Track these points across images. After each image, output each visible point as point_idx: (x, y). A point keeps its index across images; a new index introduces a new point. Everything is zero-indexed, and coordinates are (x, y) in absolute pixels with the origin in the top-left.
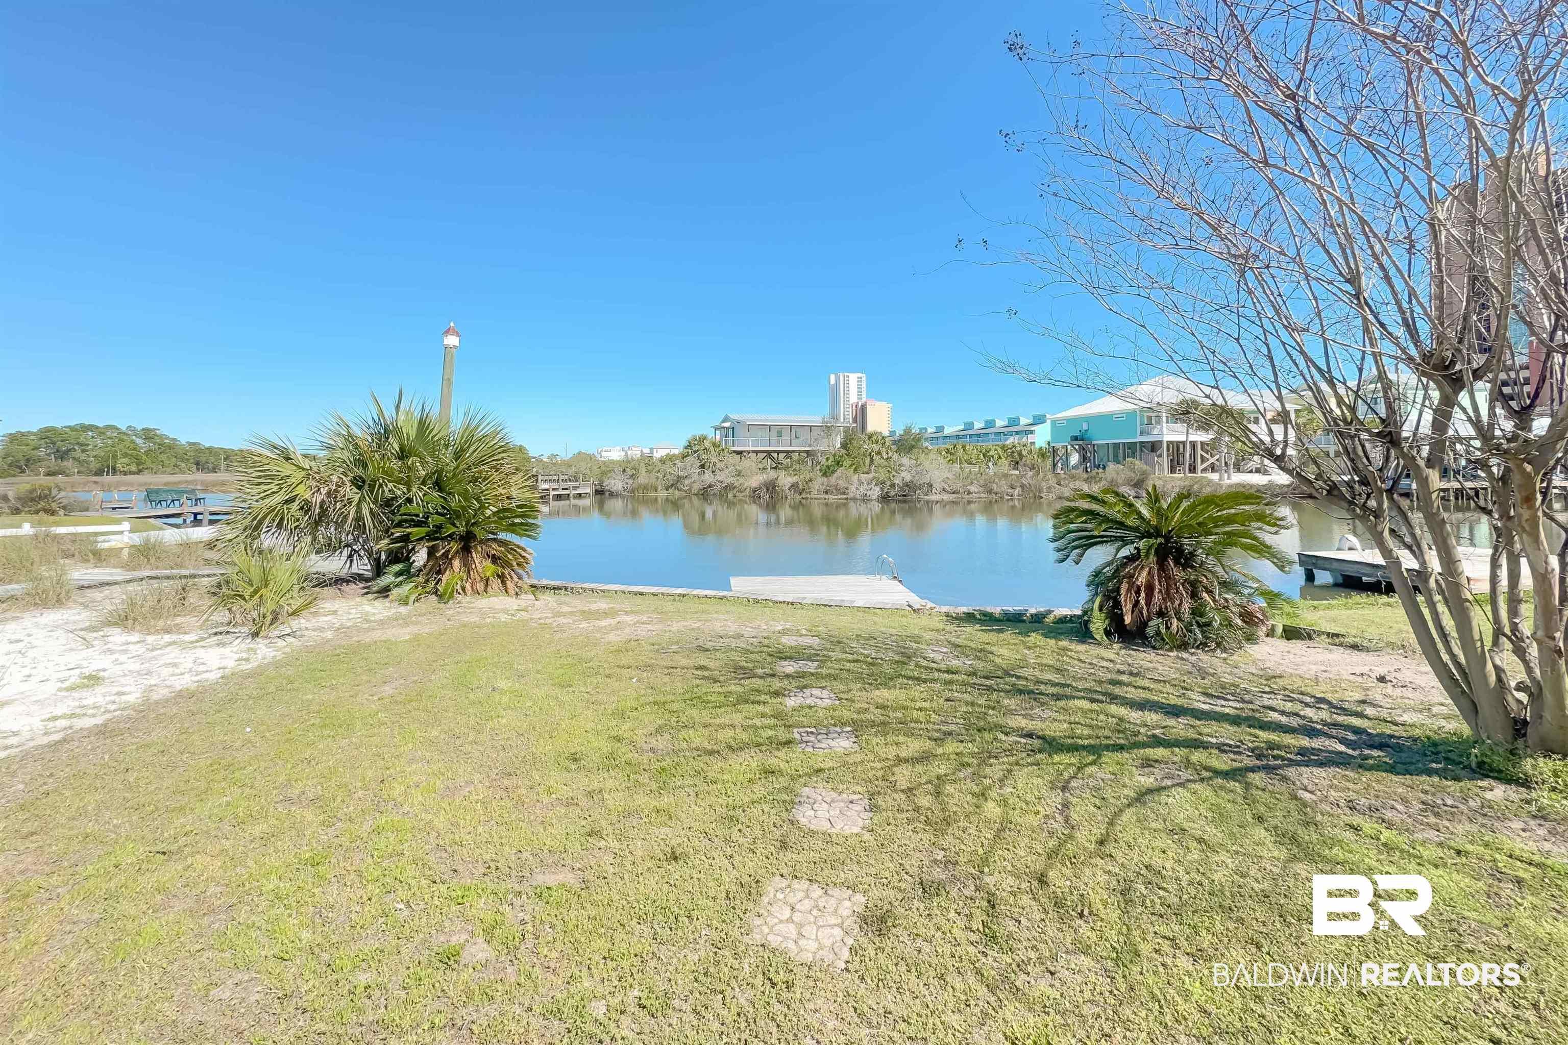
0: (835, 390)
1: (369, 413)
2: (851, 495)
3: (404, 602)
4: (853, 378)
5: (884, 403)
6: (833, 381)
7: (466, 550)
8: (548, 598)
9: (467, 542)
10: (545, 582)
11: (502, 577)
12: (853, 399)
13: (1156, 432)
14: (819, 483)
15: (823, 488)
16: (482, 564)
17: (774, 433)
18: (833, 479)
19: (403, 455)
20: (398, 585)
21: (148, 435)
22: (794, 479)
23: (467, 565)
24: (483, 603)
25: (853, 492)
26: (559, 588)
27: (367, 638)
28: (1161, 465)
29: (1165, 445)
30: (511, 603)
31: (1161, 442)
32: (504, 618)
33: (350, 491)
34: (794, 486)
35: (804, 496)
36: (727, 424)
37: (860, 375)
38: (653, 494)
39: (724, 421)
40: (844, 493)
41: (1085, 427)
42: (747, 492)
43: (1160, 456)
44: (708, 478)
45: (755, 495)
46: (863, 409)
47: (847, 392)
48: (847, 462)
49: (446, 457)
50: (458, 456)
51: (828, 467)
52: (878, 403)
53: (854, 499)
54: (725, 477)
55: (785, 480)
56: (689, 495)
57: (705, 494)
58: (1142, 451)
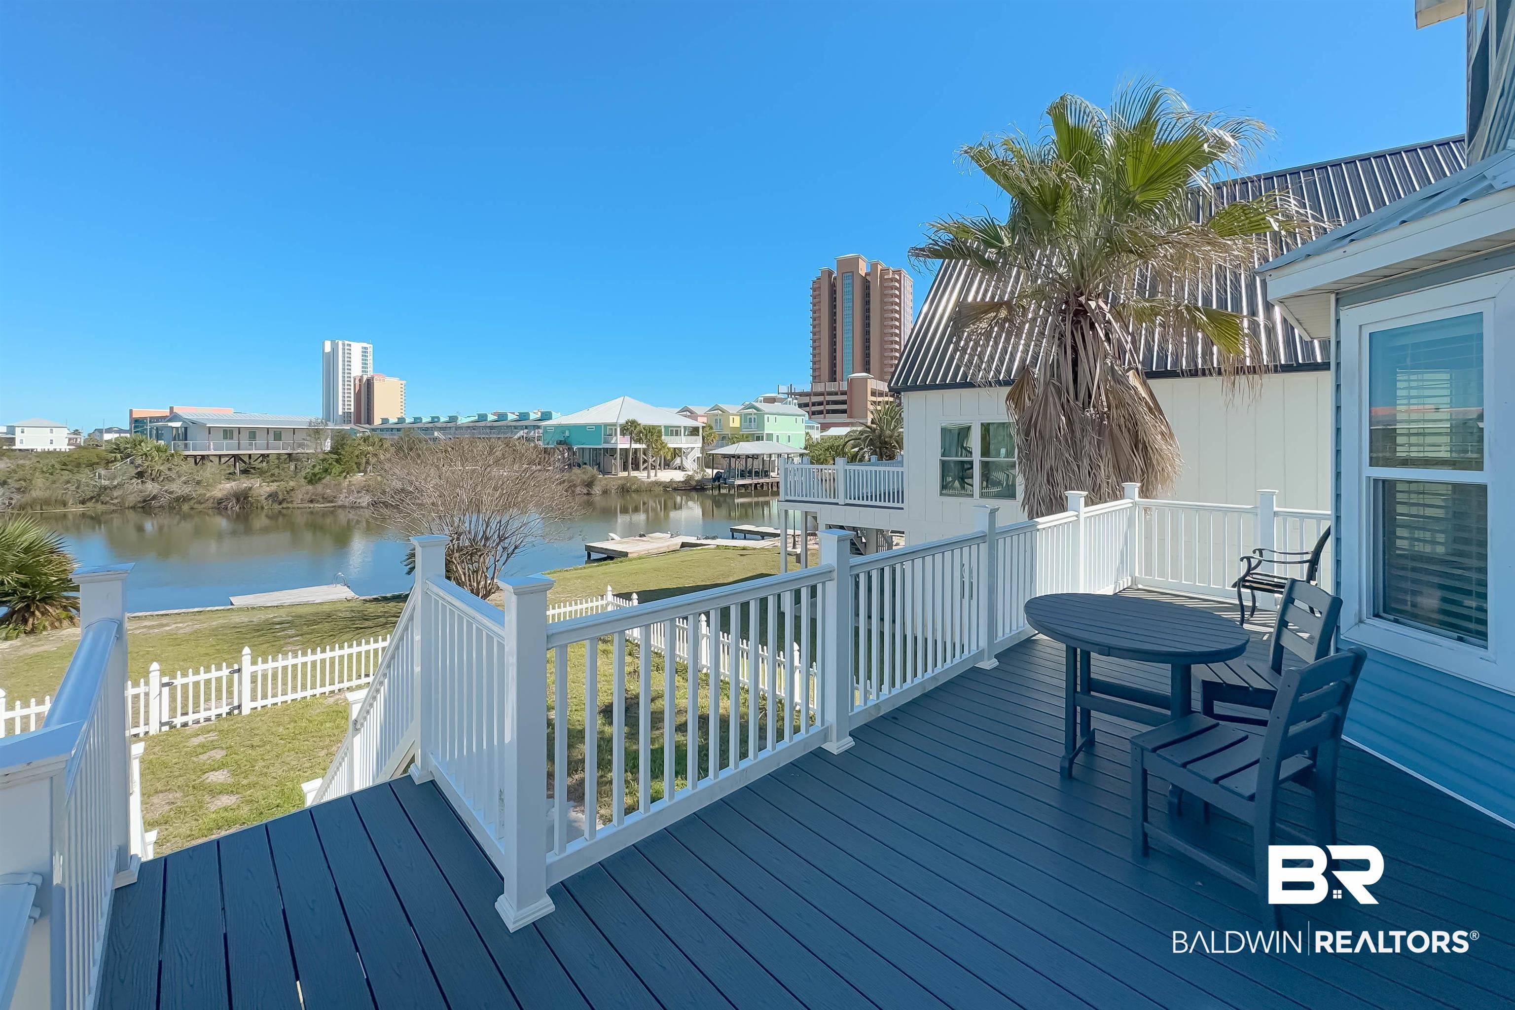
0: (330, 362)
2: (340, 503)
4: (357, 348)
5: (396, 380)
6: (328, 348)
12: (356, 371)
13: (613, 442)
14: (304, 490)
15: (307, 497)
17: (245, 435)
18: (319, 488)
22: (274, 487)
25: (342, 500)
28: (616, 466)
29: (619, 451)
31: (616, 449)
34: (273, 496)
35: (284, 505)
37: (365, 345)
38: (60, 510)
40: (332, 502)
41: (567, 434)
42: (210, 504)
43: (615, 459)
44: (151, 488)
45: (220, 506)
46: (369, 384)
47: (348, 363)
48: (337, 468)
51: (314, 475)
52: (388, 379)
53: (343, 507)
54: (177, 488)
55: (260, 487)
56: (122, 509)
57: (146, 506)
58: (604, 455)
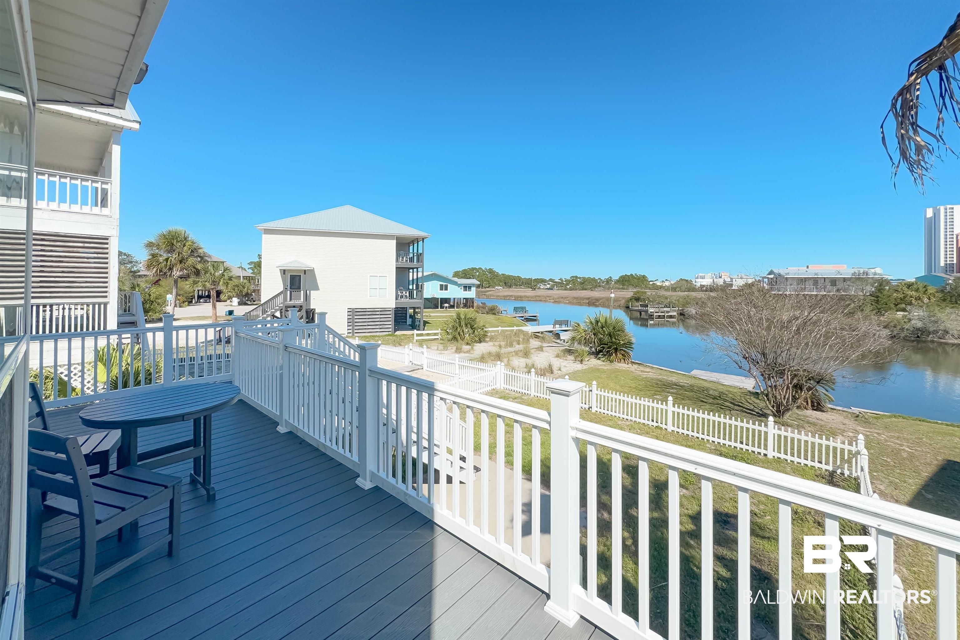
0: (932, 224)
1: (595, 316)
3: (604, 361)
6: (929, 213)
7: (616, 352)
8: (636, 366)
9: (616, 350)
10: (636, 362)
11: (624, 359)
16: (620, 356)
19: (602, 328)
20: (602, 357)
21: (491, 271)
23: (616, 355)
24: (620, 365)
26: (640, 364)
27: (599, 367)
30: (626, 366)
32: (624, 369)
33: (593, 336)
36: (772, 276)
39: (770, 274)
47: (950, 223)
49: (611, 328)
50: (614, 328)
